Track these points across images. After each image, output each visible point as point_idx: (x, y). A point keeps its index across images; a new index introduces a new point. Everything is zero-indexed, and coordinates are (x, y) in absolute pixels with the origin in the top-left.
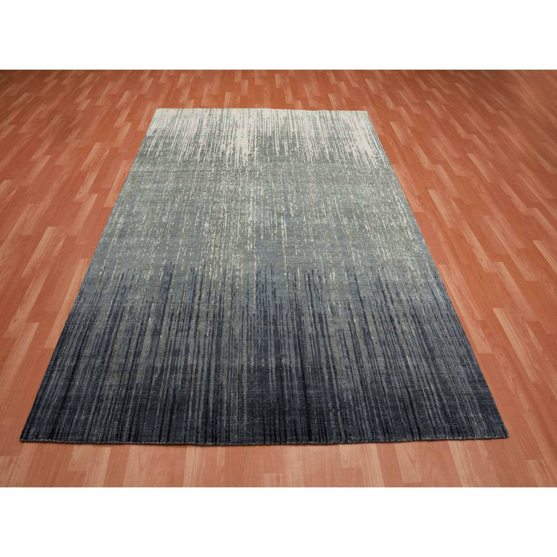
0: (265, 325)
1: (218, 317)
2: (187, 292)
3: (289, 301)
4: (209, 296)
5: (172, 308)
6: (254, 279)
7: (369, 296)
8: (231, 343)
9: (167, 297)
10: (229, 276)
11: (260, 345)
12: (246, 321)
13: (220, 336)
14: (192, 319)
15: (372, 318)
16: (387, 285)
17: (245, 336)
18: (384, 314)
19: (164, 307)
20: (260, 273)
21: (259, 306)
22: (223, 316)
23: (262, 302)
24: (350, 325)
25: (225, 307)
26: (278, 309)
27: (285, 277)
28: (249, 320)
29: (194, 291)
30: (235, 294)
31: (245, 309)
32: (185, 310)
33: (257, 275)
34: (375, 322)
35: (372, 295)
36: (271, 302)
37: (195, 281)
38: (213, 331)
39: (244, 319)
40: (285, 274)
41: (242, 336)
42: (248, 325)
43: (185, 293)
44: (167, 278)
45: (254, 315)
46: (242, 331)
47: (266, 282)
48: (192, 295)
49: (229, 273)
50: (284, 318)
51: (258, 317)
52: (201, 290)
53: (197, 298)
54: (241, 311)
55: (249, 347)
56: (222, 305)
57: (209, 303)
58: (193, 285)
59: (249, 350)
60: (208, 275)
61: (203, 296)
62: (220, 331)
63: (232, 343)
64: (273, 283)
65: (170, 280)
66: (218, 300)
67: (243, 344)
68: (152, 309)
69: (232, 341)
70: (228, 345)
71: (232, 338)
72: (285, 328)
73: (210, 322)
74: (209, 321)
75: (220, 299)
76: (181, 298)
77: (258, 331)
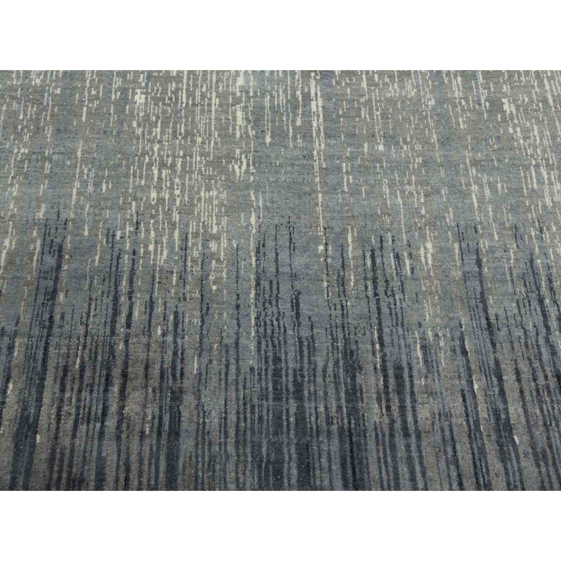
0: (278, 399)
1: (171, 377)
2: (99, 302)
3: (329, 330)
4: (150, 315)
5: (64, 350)
6: (251, 265)
7: (509, 314)
8: (200, 452)
9: (51, 318)
10: (196, 254)
11: (265, 460)
12: (233, 388)
13: (175, 433)
14: (112, 385)
15: (514, 377)
16: (550, 281)
17: (232, 432)
18: (543, 368)
19: (46, 349)
20: (264, 246)
21: (264, 343)
22: (182, 374)
23: (269, 331)
24: (464, 400)
25: (186, 346)
26: (306, 353)
27: (319, 256)
28: (241, 387)
29: (116, 299)
30: (208, 308)
31: (232, 352)
32: (96, 357)
33: (258, 251)
34: (522, 392)
35: (516, 311)
36: (290, 332)
37: (117, 268)
38: (161, 418)
39: (230, 382)
40: (321, 248)
41: (226, 432)
42: (238, 399)
43: (93, 306)
44: (51, 261)
45: (252, 369)
46: (226, 419)
47: (277, 271)
48: (110, 311)
49: (194, 244)
50: (319, 380)
51: (259, 374)
52: (130, 295)
53: (122, 319)
54: (223, 360)
55: (241, 467)
56: (179, 341)
57: (150, 336)
58: (113, 280)
59: (240, 475)
60: (147, 252)
61: (136, 313)
62: (176, 418)
63: (203, 453)
64: (294, 277)
65: (59, 267)
66: (171, 328)
67: (227, 457)
68: (16, 354)
69: (203, 448)
70: (193, 458)
71: (203, 438)
72: (322, 409)
73: (154, 391)
74: (150, 390)
75: (176, 324)
76: (84, 319)
77: (261, 418)
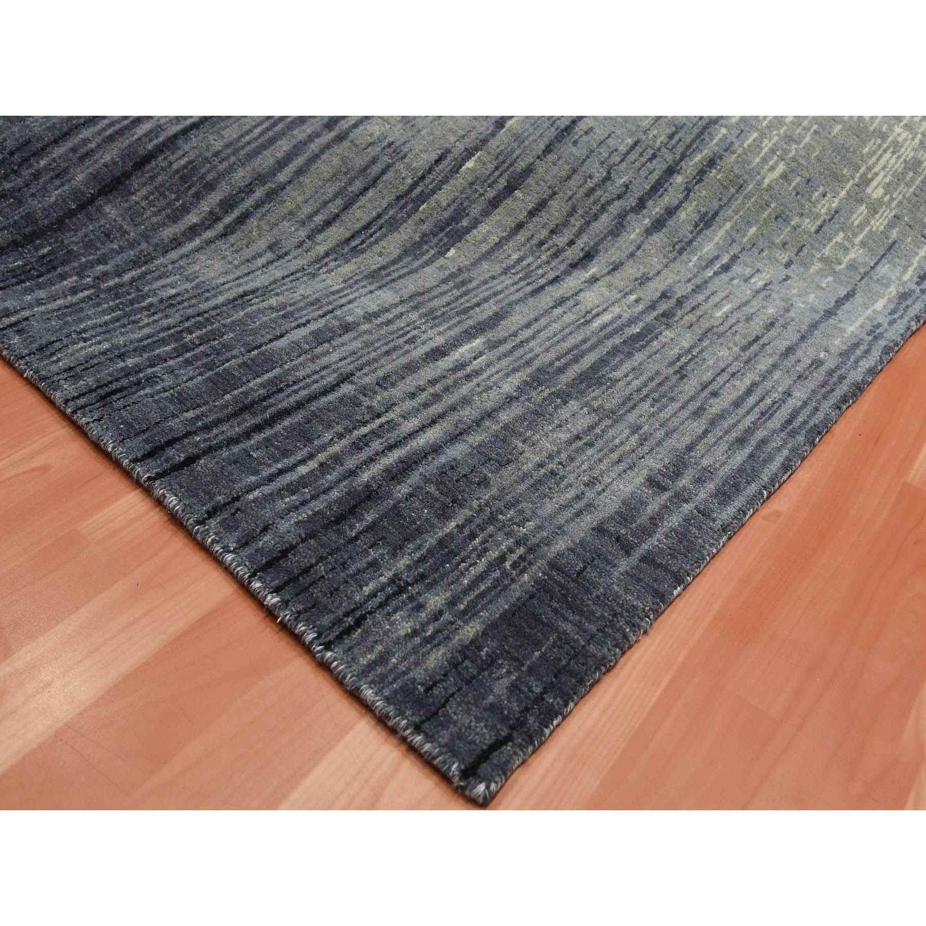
16: (711, 163)
18: (581, 231)
